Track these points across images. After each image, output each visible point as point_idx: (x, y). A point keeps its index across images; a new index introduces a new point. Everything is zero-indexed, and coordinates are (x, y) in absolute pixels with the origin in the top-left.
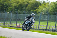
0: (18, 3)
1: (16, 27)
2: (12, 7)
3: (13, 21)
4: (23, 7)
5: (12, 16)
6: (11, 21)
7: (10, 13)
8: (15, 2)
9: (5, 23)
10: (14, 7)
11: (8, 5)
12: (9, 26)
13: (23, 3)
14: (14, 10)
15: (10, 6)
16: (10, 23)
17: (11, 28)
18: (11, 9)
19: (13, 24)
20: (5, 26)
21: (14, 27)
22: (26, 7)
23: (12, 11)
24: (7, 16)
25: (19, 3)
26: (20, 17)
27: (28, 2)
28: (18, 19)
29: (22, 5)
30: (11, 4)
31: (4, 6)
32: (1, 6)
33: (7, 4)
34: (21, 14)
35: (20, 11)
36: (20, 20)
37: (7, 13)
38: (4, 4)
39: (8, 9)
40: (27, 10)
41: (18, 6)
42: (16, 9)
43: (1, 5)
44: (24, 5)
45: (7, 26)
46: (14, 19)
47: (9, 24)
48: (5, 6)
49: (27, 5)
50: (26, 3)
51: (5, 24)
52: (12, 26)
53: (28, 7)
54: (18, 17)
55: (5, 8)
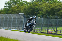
0: (49, 7)
1: (47, 33)
2: (43, 11)
3: (44, 26)
4: (55, 12)
5: (43, 21)
6: (42, 26)
7: (41, 18)
8: (46, 7)
9: (36, 28)
10: (46, 11)
11: (39, 9)
12: (40, 32)
13: (55, 7)
14: (46, 15)
15: (41, 11)
16: (41, 28)
17: (42, 34)
18: (42, 13)
19: (45, 30)
20: (35, 32)
21: (45, 33)
22: (59, 12)
23: (43, 15)
24: (38, 21)
25: (51, 8)
26: (51, 23)
27: (60, 6)
28: (49, 25)
29: (54, 9)
30: (42, 8)
31: (34, 10)
32: (32, 11)
33: (37, 8)
34: (53, 19)
35: (52, 16)
36: (52, 25)
37: (38, 18)
38: (34, 8)
39: (39, 14)
40: (59, 15)
41: (50, 10)
42: (47, 14)
43: (31, 9)
44: (56, 9)
45: (38, 32)
46: (45, 25)
47: (40, 30)
48: (36, 11)
49: (59, 10)
50: (58, 7)
51: (36, 30)
52: (43, 32)
53: (60, 12)
54: (50, 23)
55: (35, 13)
